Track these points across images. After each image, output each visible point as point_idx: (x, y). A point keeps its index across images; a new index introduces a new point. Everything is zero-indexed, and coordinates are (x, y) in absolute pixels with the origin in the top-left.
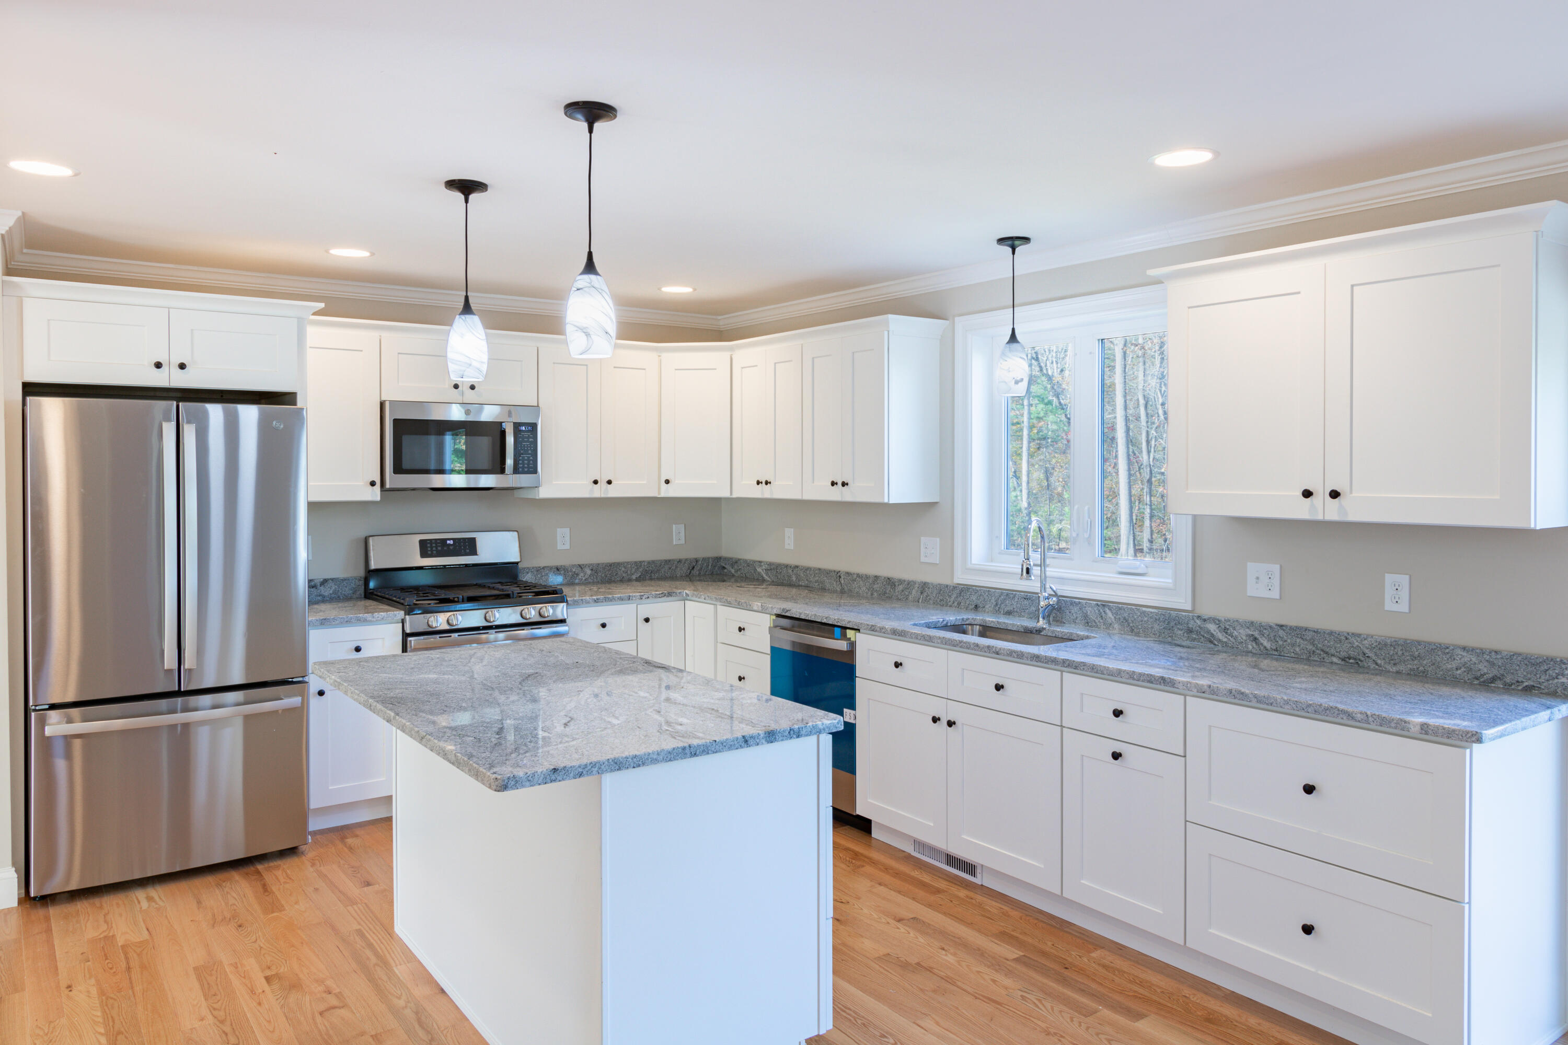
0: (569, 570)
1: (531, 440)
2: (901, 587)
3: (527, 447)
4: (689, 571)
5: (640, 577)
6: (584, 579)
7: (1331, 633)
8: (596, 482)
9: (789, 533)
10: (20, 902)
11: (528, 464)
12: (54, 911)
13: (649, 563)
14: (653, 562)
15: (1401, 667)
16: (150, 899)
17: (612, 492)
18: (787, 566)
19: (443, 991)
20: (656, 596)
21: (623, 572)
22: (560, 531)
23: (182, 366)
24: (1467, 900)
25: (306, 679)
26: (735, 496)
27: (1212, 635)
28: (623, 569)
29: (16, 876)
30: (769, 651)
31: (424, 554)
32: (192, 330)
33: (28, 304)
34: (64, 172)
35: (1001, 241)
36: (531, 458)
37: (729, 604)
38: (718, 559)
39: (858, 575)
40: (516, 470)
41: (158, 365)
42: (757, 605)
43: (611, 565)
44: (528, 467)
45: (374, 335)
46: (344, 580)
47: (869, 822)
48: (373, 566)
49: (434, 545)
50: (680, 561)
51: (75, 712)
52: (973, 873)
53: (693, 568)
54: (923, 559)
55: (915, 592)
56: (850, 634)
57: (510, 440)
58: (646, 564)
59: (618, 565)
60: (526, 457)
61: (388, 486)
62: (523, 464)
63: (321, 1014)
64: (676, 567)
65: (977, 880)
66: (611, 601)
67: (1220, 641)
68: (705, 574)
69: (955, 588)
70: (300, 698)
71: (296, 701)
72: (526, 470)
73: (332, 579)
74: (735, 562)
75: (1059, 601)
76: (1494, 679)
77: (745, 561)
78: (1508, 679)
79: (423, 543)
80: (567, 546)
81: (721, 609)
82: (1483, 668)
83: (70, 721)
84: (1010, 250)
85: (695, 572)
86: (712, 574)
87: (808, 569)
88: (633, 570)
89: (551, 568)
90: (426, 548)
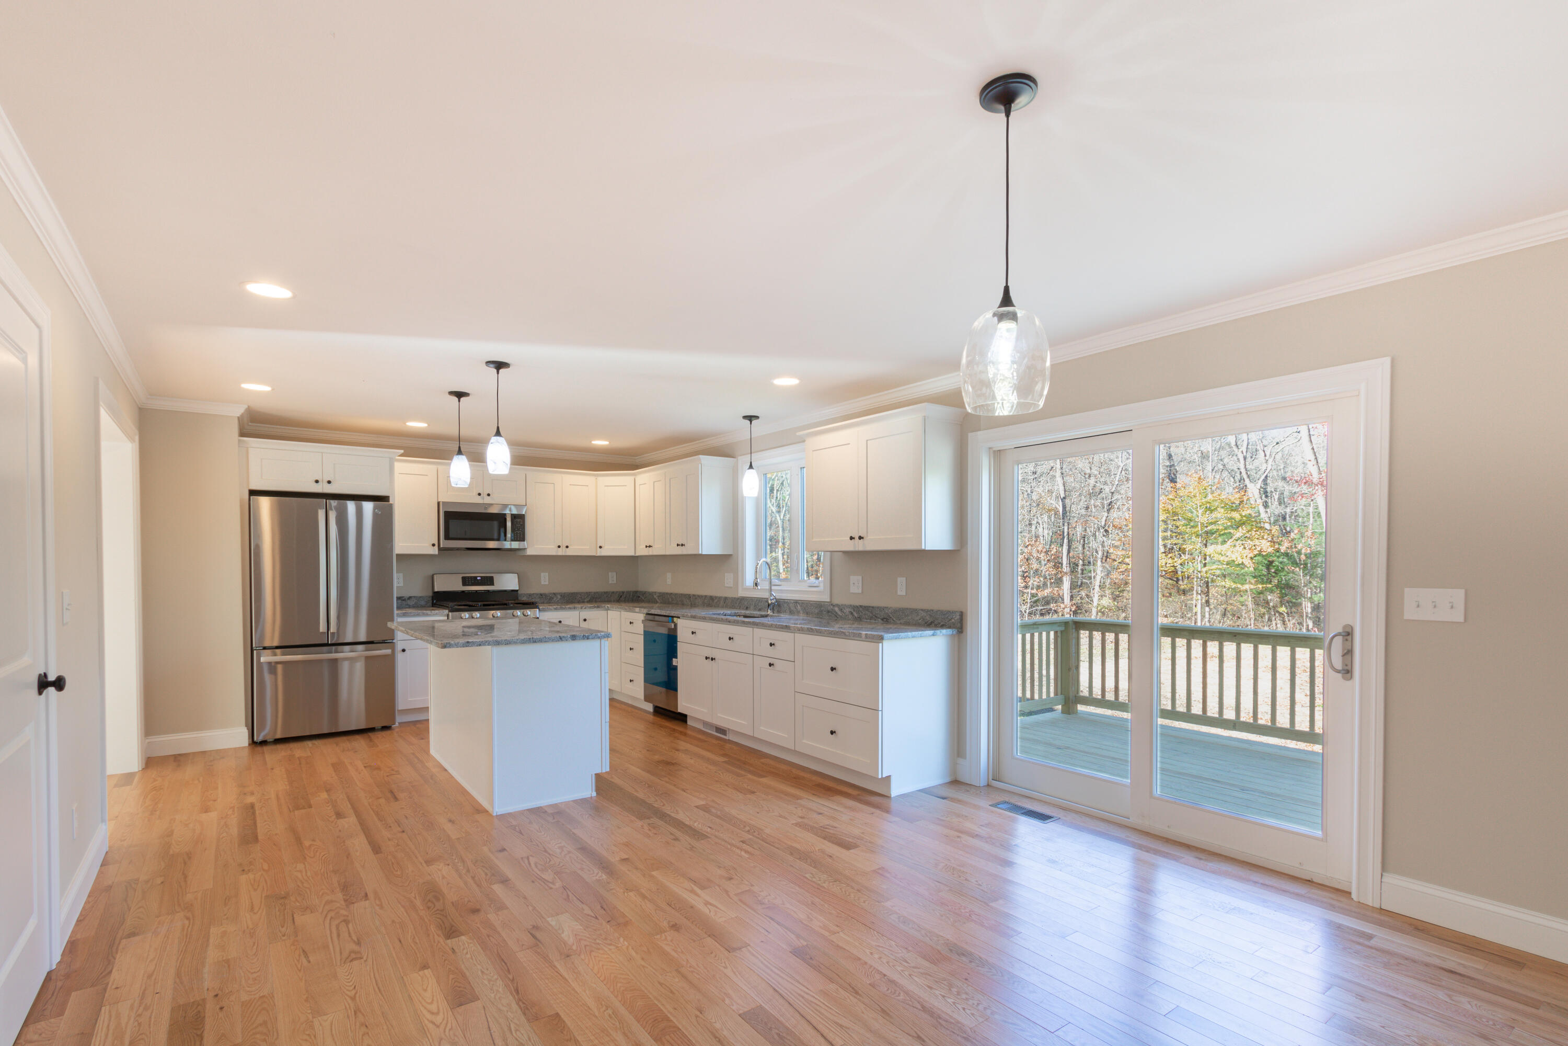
0: (548, 595)
1: (521, 523)
2: (716, 600)
3: (519, 527)
4: (617, 598)
5: (589, 600)
6: (556, 600)
7: (878, 607)
8: (559, 547)
9: (669, 575)
10: (249, 744)
11: (521, 536)
12: (266, 749)
13: (595, 593)
14: (597, 593)
15: (902, 621)
16: (313, 744)
17: (569, 552)
18: (667, 593)
19: (446, 770)
20: (590, 608)
22: (542, 574)
23: (329, 482)
24: (880, 709)
25: (394, 641)
26: (637, 555)
27: (836, 613)
28: (579, 596)
29: (247, 731)
30: (643, 633)
31: (464, 584)
32: (334, 464)
33: (251, 450)
34: (267, 389)
35: (745, 417)
36: (522, 533)
37: (626, 610)
38: (636, 592)
39: (698, 596)
40: (513, 539)
41: (317, 482)
42: (637, 610)
43: (574, 594)
44: (520, 538)
45: (434, 467)
46: (420, 597)
47: (685, 716)
48: (436, 590)
49: (470, 580)
50: (613, 592)
51: (278, 651)
52: (725, 734)
53: (621, 595)
54: (726, 585)
55: (722, 602)
56: (675, 619)
57: (509, 524)
58: (593, 593)
60: (518, 532)
61: (441, 546)
62: (517, 536)
63: (387, 776)
64: (611, 596)
65: (727, 738)
66: (564, 609)
67: (839, 615)
68: (628, 600)
69: (738, 599)
70: (390, 650)
71: (388, 651)
72: (518, 539)
73: (414, 597)
74: (644, 593)
75: (776, 601)
76: (931, 623)
77: (649, 592)
78: (936, 623)
79: (464, 578)
80: (547, 583)
81: (623, 613)
82: (928, 618)
83: (275, 655)
84: (749, 422)
85: (621, 599)
86: (632, 600)
87: (676, 594)
88: (585, 597)
89: (537, 594)
90: (466, 581)
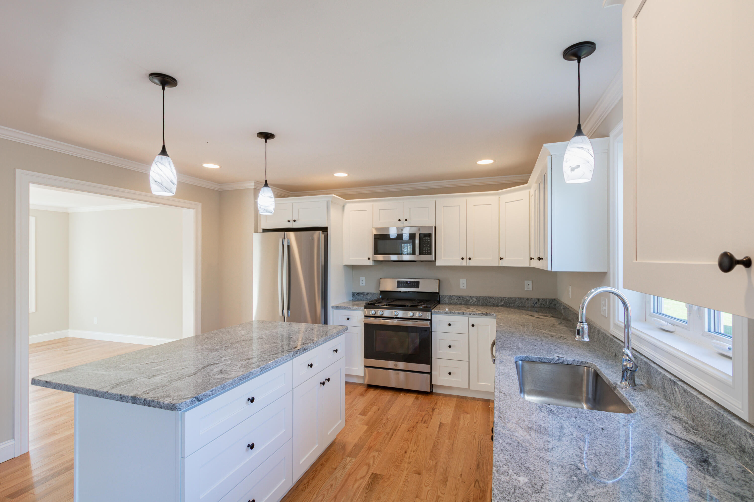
0: (465, 298)
1: (429, 240)
3: (427, 244)
4: (533, 305)
5: (503, 304)
6: (472, 302)
8: (463, 259)
9: (570, 289)
11: (428, 251)
14: (511, 298)
17: (472, 263)
18: (567, 307)
20: (479, 314)
21: (494, 301)
22: (462, 281)
23: (295, 221)
28: (493, 300)
31: (398, 286)
32: (298, 209)
34: (217, 167)
36: (429, 248)
38: (553, 300)
40: (420, 254)
41: (289, 221)
43: (487, 298)
44: (428, 252)
45: (370, 204)
46: (374, 294)
48: (382, 289)
49: (403, 283)
53: (536, 303)
54: (602, 313)
57: (417, 241)
58: (507, 299)
59: (491, 298)
60: (426, 248)
61: (375, 259)
62: (425, 251)
64: (525, 302)
66: (454, 314)
68: (544, 307)
72: (427, 253)
73: (370, 293)
79: (398, 282)
80: (465, 288)
85: (538, 305)
86: (549, 308)
88: (499, 301)
89: (456, 296)
90: (400, 284)
